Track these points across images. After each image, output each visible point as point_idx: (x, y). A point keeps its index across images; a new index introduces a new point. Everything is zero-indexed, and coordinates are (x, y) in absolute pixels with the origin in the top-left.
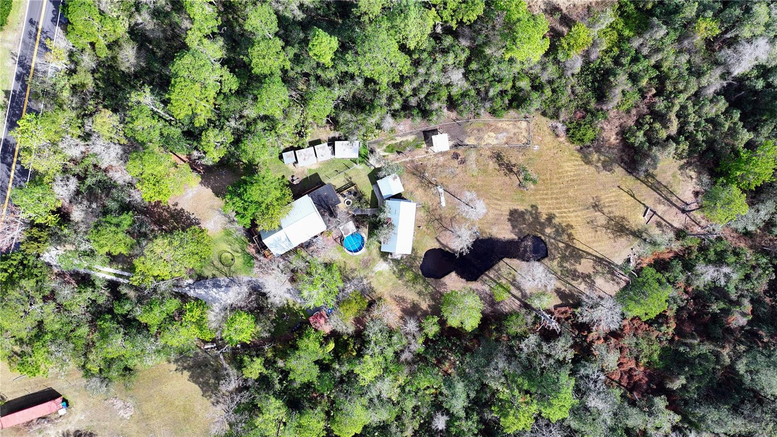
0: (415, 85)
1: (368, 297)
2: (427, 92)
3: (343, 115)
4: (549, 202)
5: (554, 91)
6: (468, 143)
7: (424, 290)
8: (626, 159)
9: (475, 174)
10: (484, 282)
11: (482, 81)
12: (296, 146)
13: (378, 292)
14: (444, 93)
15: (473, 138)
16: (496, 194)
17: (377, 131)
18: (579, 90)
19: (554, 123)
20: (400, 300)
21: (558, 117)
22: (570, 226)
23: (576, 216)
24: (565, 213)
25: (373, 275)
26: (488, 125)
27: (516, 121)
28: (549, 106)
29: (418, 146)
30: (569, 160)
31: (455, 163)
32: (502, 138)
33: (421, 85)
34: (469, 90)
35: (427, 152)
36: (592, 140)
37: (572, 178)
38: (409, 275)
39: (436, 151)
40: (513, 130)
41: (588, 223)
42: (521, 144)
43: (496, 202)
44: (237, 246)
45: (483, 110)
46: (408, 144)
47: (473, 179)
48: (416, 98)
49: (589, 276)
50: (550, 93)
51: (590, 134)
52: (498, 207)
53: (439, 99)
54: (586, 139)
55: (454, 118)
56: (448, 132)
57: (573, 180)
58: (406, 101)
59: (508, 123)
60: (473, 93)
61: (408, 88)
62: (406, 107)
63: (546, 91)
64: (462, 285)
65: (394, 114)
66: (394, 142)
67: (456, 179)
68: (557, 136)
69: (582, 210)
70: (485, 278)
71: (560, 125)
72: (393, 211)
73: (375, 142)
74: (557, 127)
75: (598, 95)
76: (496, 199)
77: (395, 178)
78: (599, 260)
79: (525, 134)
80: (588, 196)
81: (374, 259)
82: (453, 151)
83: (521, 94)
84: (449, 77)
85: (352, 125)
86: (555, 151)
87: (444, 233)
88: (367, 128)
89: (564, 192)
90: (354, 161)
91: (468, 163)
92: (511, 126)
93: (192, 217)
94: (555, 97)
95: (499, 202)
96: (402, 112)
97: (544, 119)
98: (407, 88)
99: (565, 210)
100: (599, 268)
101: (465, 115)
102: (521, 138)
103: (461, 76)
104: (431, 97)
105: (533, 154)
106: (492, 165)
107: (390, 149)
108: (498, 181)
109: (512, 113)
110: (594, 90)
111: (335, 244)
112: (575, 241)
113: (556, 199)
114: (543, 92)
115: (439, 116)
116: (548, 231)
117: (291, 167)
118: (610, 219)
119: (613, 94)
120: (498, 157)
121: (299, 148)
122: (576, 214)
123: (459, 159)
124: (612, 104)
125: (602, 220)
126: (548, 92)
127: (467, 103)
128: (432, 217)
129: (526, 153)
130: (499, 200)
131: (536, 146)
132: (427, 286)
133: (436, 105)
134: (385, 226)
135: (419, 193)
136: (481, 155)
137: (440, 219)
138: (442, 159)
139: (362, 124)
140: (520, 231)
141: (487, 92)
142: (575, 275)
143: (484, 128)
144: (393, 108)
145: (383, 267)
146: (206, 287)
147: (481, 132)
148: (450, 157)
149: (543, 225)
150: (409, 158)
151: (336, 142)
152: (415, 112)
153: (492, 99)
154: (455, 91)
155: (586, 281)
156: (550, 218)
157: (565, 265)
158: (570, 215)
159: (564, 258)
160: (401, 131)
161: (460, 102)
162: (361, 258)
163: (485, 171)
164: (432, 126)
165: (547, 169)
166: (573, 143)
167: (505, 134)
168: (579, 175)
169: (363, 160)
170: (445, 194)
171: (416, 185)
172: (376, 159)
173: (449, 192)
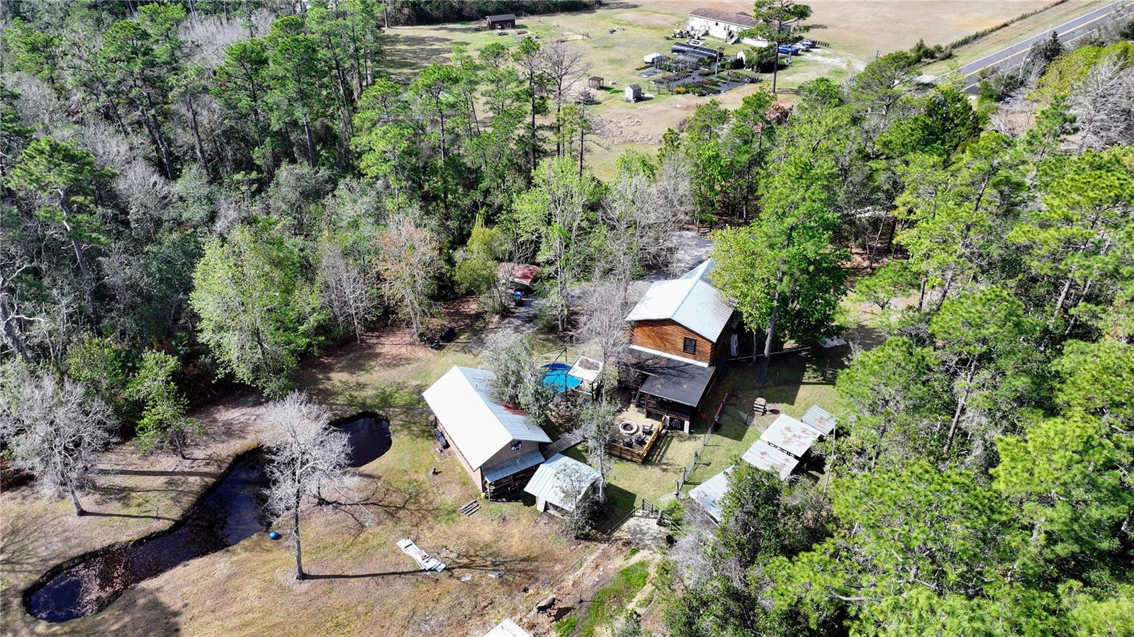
7: (355, 393)
10: (212, 459)
20: (397, 362)
66: (641, 595)
67: (402, 612)
70: (211, 469)
132: (352, 401)
135: (483, 531)
169: (674, 515)
170: (414, 563)
171: (505, 541)
172: (645, 534)
173: (403, 576)
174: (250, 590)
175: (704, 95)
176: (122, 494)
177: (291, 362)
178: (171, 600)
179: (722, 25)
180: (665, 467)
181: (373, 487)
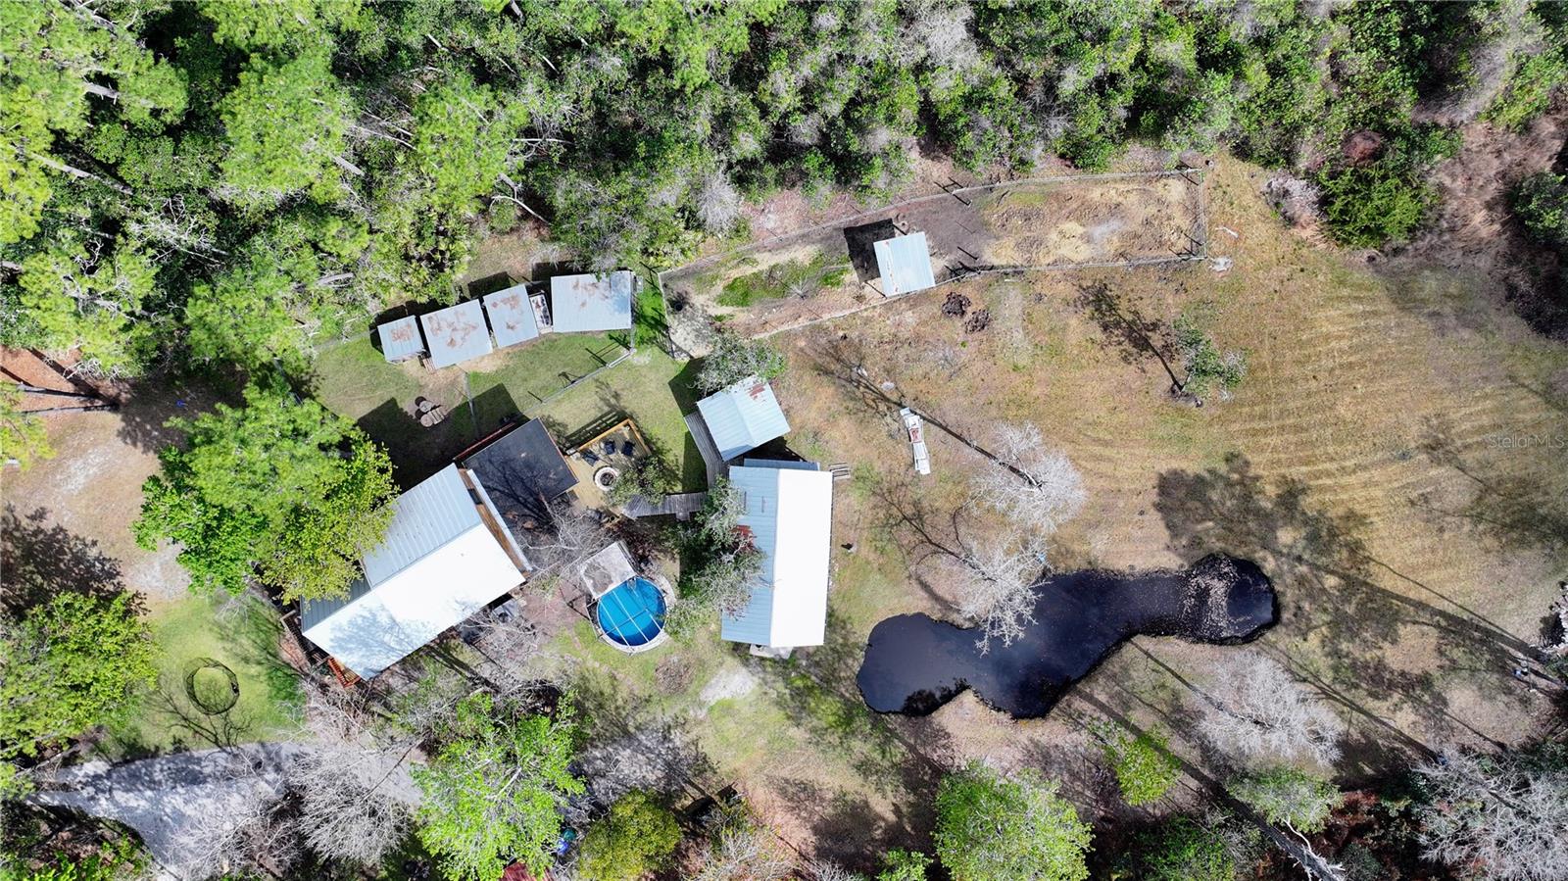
0: (807, 70)
1: (690, 789)
2: (848, 94)
3: (563, 184)
4: (1274, 440)
5: (1275, 70)
6: (996, 262)
7: (877, 756)
8: (1524, 286)
9: (1023, 360)
10: (1075, 721)
11: (1036, 45)
12: (424, 300)
13: (724, 769)
14: (905, 95)
15: (1009, 242)
16: (1095, 424)
17: (690, 236)
18: (1359, 63)
19: (1276, 178)
20: (799, 794)
21: (1290, 159)
22: (1353, 518)
23: (1365, 485)
24: (1329, 474)
25: (702, 714)
26: (1059, 198)
27: (1149, 181)
28: (1260, 123)
29: (829, 280)
30: (1330, 300)
31: (957, 326)
32: (1107, 236)
33: (828, 73)
34: (992, 82)
35: (860, 298)
36: (1411, 230)
37: (1345, 359)
38: (828, 709)
39: (891, 292)
40: (1138, 209)
41: (1413, 503)
42: (1171, 255)
43: (1098, 450)
44: (247, 644)
45: (1038, 148)
46: (795, 272)
47: (1017, 380)
48: (815, 118)
49: (1425, 681)
50: (1265, 78)
51: (1404, 208)
52: (1104, 467)
53: (890, 119)
54: (1390, 224)
55: (946, 181)
56: (924, 226)
57: (1351, 366)
58: (780, 130)
59: (1122, 187)
60: (1004, 89)
61: (783, 84)
62: (781, 149)
63: (1249, 72)
64: (1000, 732)
65: (743, 176)
66: (748, 270)
67: (961, 383)
68: (1290, 221)
69: (1383, 463)
70: (1079, 704)
71: (1296, 186)
72: (753, 502)
73: (686, 275)
74: (1286, 193)
75: (1423, 77)
76: (1097, 441)
77: (756, 390)
78: (1458, 629)
79: (1181, 220)
80: (1403, 415)
81: (702, 663)
82: (945, 290)
83: (1166, 85)
84: (922, 40)
85: (597, 218)
86: (1285, 273)
87: (930, 561)
88: (653, 225)
89: (1321, 408)
90: (622, 340)
91: (997, 325)
92: (1133, 198)
93: (93, 553)
94: (1280, 88)
95: (1107, 452)
96: (768, 166)
97: (1242, 168)
98: (781, 85)
99: (1328, 466)
100: (1457, 654)
101: (983, 168)
102: (1170, 236)
103: (961, 32)
104: (865, 109)
105: (1213, 287)
106: (1080, 328)
107: (741, 293)
108: (1102, 380)
109: (1138, 152)
110: (1410, 62)
111: (571, 619)
112: (1373, 568)
113: (1298, 429)
114: (1239, 76)
115: (894, 175)
116: (1286, 536)
117: (412, 367)
118: (1487, 489)
119: (1485, 66)
120: (1100, 301)
121: (433, 306)
122: (1364, 476)
123: (969, 316)
124: (1473, 102)
125: (1457, 490)
126: (1256, 73)
127: (987, 124)
128: (894, 511)
129: (1190, 283)
130: (1106, 444)
131: (1221, 260)
132: (887, 741)
133: (882, 137)
134: (728, 557)
135: (843, 434)
136: (1040, 298)
137: (917, 518)
138: (910, 317)
139: (635, 212)
140: (1196, 542)
141: (1051, 84)
142: (1380, 680)
143: (1046, 209)
144: (737, 153)
145: (735, 684)
146: (153, 784)
147: (1036, 224)
148: (936, 310)
149: (1267, 519)
150: (803, 322)
151: (554, 280)
152: (812, 162)
153: (1069, 109)
154: (944, 88)
155: (1418, 699)
156: (1290, 496)
157: (1344, 646)
158: (1345, 480)
159: (1341, 625)
160: (772, 232)
161: (961, 121)
162: (659, 660)
163: (1056, 351)
164: (873, 210)
165: (1260, 333)
166: (1347, 242)
167: (1115, 224)
168: (1369, 347)
169: (652, 335)
170: (927, 432)
171: (829, 408)
172: (696, 331)
173: (944, 424)
176: (1176, 716)
180: (613, 401)
181: (922, 568)
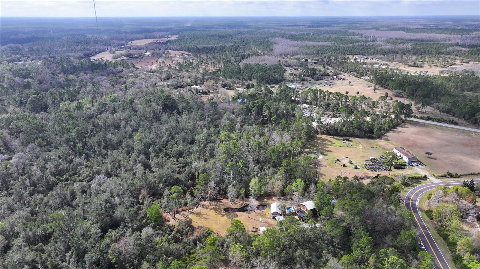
174: (243, 216)
175: (372, 171)
176: (236, 204)
177: (259, 195)
178: (237, 214)
179: (400, 153)
